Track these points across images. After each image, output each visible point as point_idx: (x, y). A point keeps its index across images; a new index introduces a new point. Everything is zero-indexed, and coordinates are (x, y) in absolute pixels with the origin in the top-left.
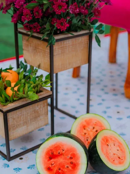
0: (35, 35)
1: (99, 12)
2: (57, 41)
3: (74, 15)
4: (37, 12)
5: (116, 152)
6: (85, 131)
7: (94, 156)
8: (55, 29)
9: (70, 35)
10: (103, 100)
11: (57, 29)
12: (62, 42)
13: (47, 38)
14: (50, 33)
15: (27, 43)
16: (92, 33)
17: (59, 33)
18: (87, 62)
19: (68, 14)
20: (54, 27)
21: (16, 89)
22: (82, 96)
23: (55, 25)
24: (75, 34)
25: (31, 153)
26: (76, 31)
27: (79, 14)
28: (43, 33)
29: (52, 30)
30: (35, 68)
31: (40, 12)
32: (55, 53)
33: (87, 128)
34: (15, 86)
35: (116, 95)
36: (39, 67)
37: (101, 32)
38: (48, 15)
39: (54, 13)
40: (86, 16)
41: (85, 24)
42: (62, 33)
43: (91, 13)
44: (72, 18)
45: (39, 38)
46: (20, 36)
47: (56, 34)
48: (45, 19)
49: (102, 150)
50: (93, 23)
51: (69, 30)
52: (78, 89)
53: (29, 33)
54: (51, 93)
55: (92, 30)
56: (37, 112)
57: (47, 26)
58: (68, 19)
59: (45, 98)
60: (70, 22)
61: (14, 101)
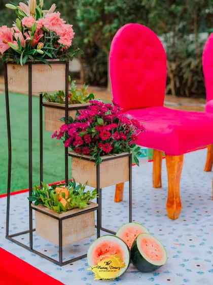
0: (84, 156)
1: (136, 138)
2: (103, 160)
3: (116, 141)
4: (87, 138)
5: (154, 251)
6: (128, 238)
7: (136, 253)
8: (101, 151)
9: (113, 156)
10: (146, 221)
11: (103, 151)
12: (107, 162)
13: (95, 159)
14: (97, 155)
15: (76, 164)
16: (131, 154)
17: (104, 155)
18: (128, 179)
19: (111, 140)
20: (100, 150)
21: (69, 200)
22: (125, 217)
23: (101, 148)
24: (117, 155)
25: (80, 260)
26: (118, 153)
27: (120, 139)
28: (91, 155)
29: (98, 152)
30: (82, 185)
31: (90, 138)
32: (101, 171)
33: (129, 236)
34: (68, 198)
35: (159, 216)
36: (87, 183)
37: (139, 154)
38: (96, 141)
39: (100, 139)
40: (125, 141)
41: (125, 148)
42: (106, 154)
43: (130, 138)
44: (114, 143)
45: (88, 159)
46: (69, 158)
47: (101, 155)
48: (93, 144)
49: (142, 247)
50: (132, 147)
51: (112, 152)
52: (121, 212)
53: (79, 155)
54: (97, 205)
55: (131, 152)
56: (86, 222)
57: (95, 149)
58: (111, 143)
59: (92, 210)
60: (113, 146)
61: (67, 210)
